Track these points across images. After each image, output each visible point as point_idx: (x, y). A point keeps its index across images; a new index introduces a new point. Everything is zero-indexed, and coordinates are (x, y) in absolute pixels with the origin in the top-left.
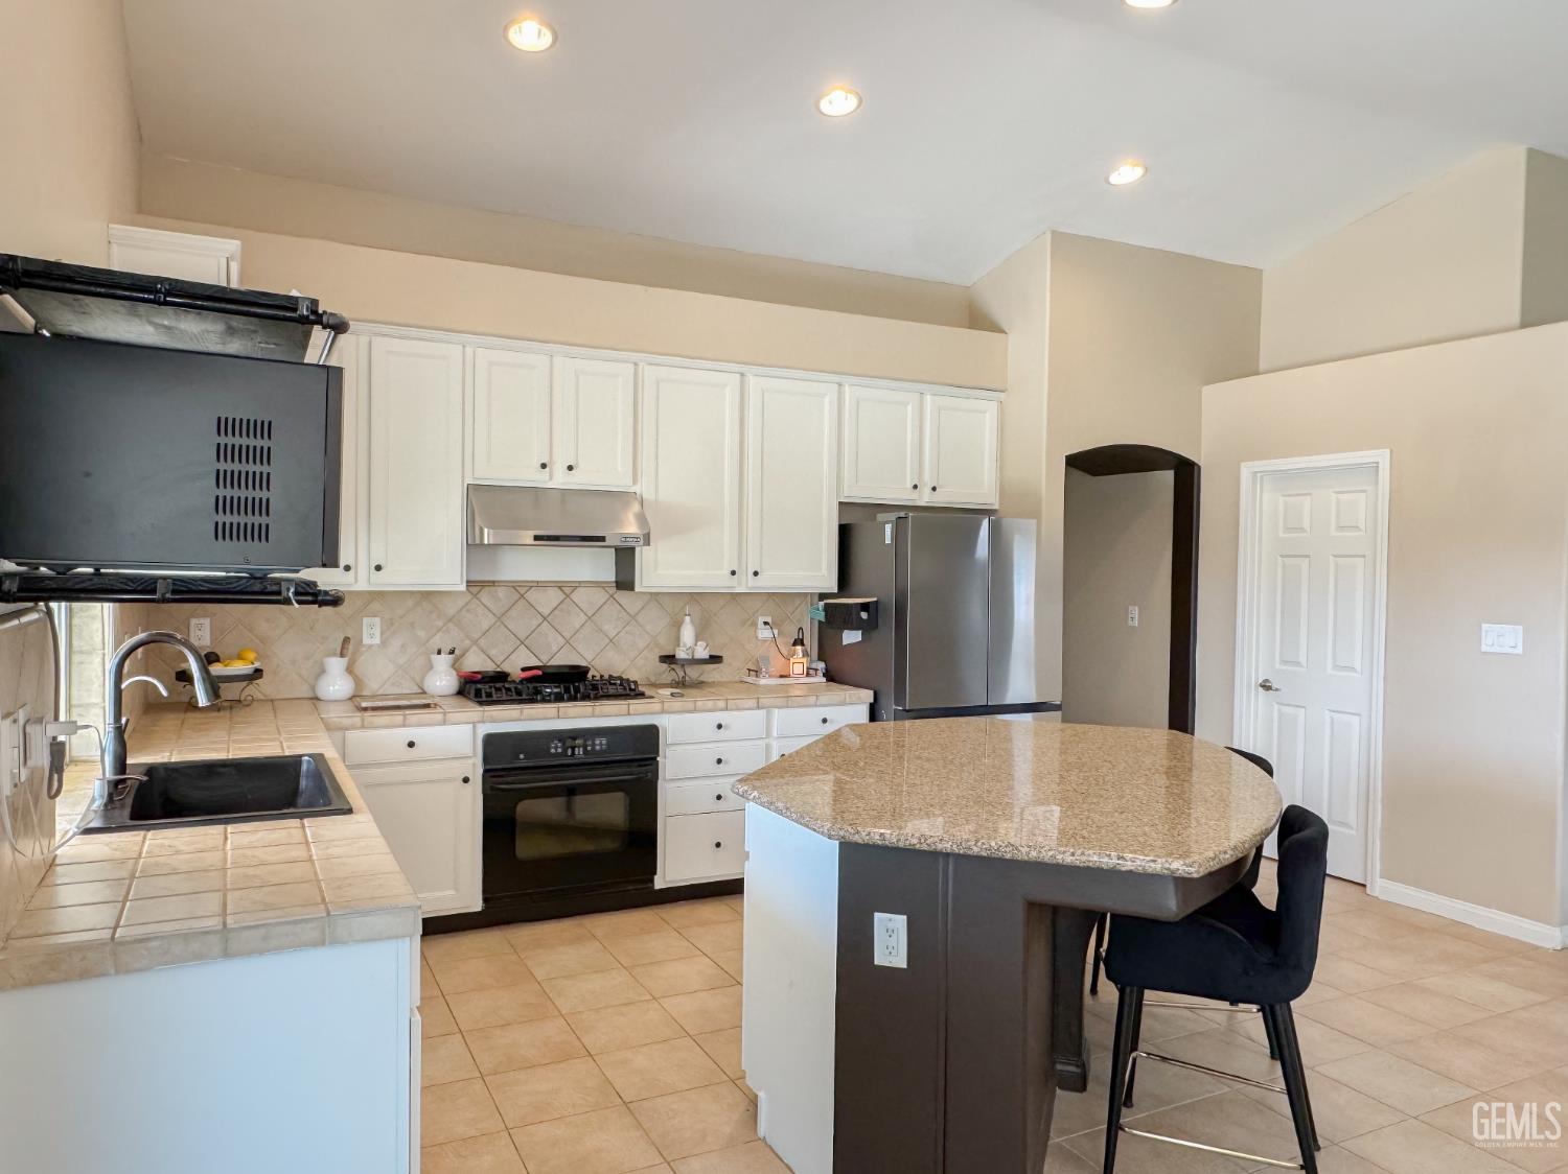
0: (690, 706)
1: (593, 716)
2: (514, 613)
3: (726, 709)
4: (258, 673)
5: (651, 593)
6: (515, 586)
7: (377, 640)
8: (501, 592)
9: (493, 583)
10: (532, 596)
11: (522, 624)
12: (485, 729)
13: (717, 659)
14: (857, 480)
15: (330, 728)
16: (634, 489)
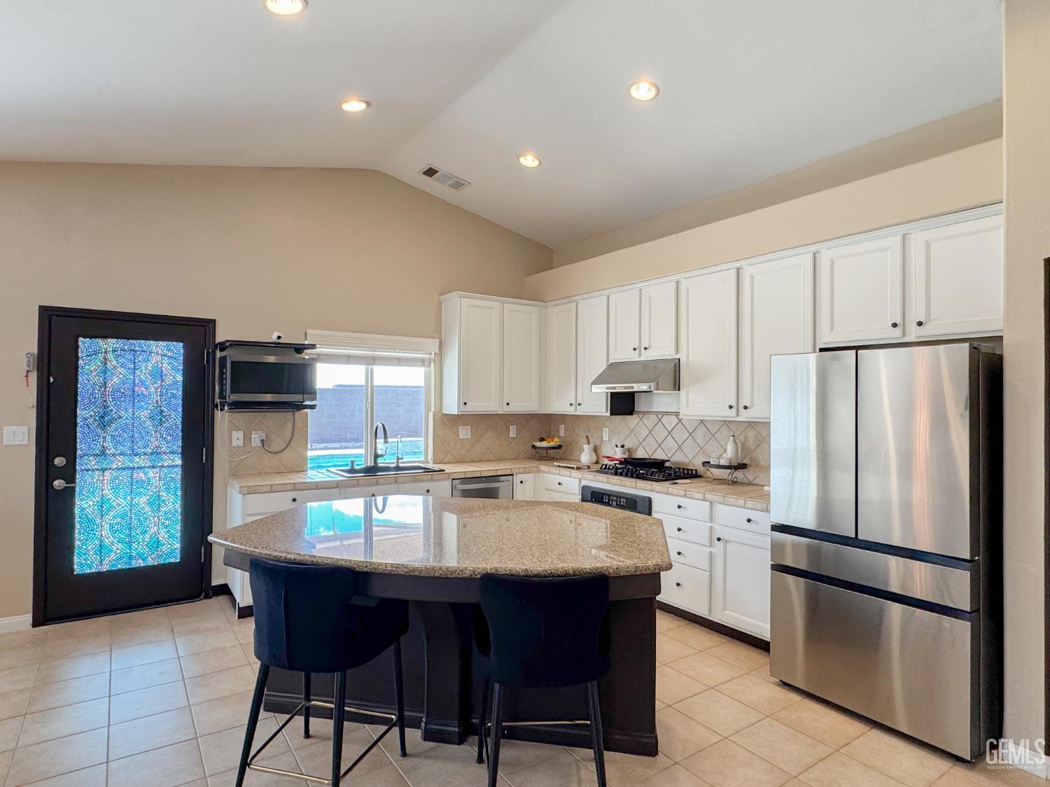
0: (665, 490)
1: (636, 488)
2: (656, 429)
3: (685, 496)
4: (560, 447)
6: (656, 413)
7: (607, 439)
8: (653, 418)
9: (648, 412)
10: (664, 419)
11: (660, 434)
12: (584, 483)
13: (742, 466)
14: (832, 329)
15: (539, 471)
16: (678, 357)
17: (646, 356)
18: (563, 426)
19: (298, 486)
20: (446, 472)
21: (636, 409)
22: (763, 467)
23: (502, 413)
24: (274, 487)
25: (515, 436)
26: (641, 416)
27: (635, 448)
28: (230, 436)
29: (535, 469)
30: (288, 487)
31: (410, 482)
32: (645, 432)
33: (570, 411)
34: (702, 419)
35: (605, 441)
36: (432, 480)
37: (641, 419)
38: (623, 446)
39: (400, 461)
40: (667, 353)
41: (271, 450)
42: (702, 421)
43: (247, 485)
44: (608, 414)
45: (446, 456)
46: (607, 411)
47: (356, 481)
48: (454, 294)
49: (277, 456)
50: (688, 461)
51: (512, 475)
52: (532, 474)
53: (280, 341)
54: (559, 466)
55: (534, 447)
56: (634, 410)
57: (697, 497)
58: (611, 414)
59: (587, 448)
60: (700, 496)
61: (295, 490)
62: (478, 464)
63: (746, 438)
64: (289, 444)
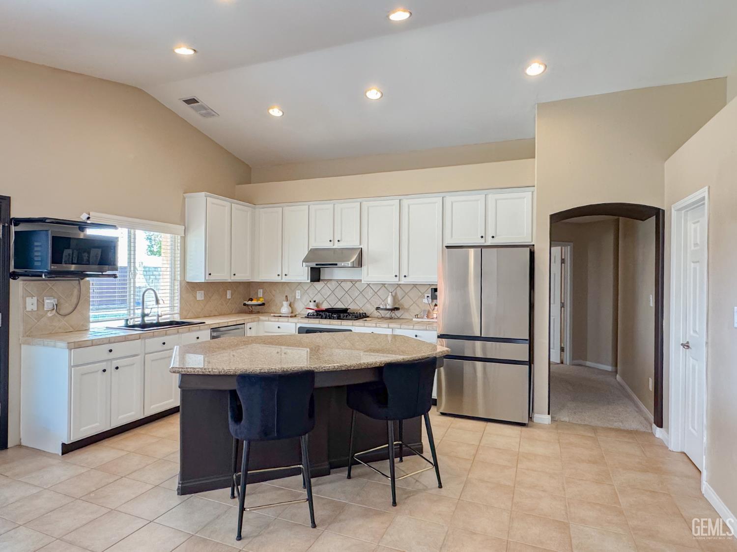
0: (363, 325)
2: (337, 290)
3: (376, 327)
4: (263, 304)
5: (382, 284)
6: (337, 281)
7: (299, 297)
8: (334, 283)
9: (331, 280)
10: (342, 284)
11: (339, 293)
12: (299, 325)
13: (397, 309)
14: (452, 236)
15: (259, 321)
16: (360, 247)
17: (337, 246)
18: (262, 290)
20: (206, 323)
21: (321, 278)
22: (406, 309)
23: (230, 281)
25: (230, 298)
26: (326, 282)
27: (321, 302)
29: (257, 319)
31: (187, 332)
32: (329, 293)
33: (278, 279)
34: (368, 283)
35: (298, 299)
36: (200, 330)
37: (326, 284)
38: (315, 301)
39: (160, 318)
40: (355, 244)
41: (61, 313)
42: (368, 285)
43: (73, 341)
44: (309, 281)
45: (188, 313)
46: (308, 279)
47: (152, 333)
48: (203, 193)
49: (67, 318)
50: (359, 308)
51: (244, 324)
52: (255, 323)
54: (275, 316)
55: (245, 304)
56: (320, 279)
57: (384, 327)
58: (311, 281)
59: (285, 304)
60: (386, 326)
62: (219, 318)
63: (396, 293)
64: (75, 308)
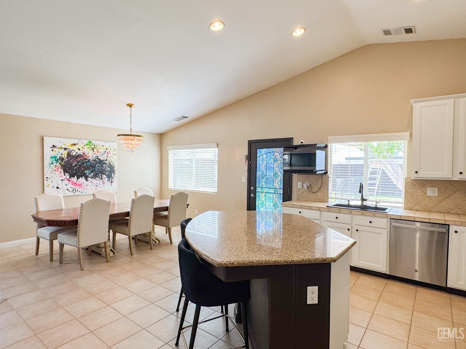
19: (302, 207)
24: (293, 205)
28: (297, 183)
30: (299, 207)
53: (302, 144)
61: (301, 208)
